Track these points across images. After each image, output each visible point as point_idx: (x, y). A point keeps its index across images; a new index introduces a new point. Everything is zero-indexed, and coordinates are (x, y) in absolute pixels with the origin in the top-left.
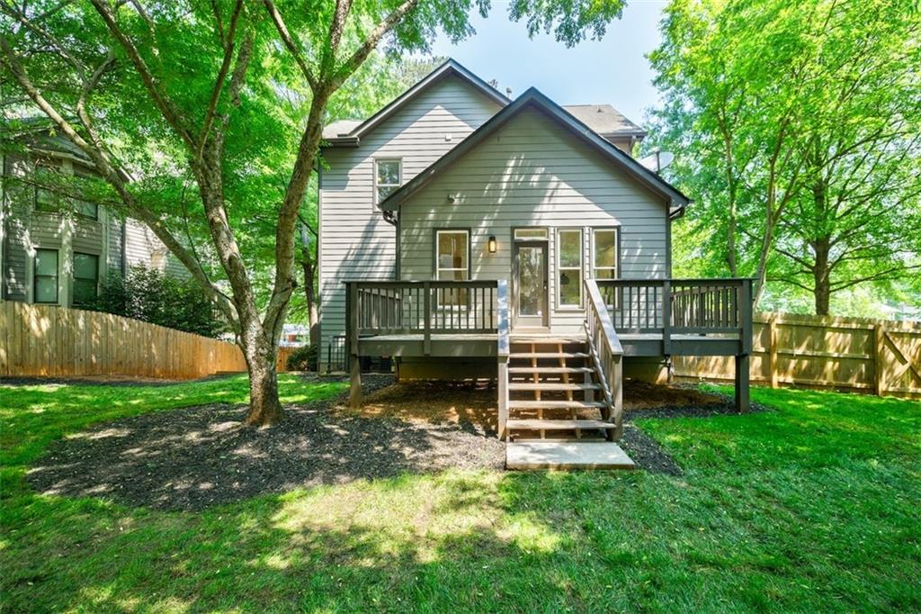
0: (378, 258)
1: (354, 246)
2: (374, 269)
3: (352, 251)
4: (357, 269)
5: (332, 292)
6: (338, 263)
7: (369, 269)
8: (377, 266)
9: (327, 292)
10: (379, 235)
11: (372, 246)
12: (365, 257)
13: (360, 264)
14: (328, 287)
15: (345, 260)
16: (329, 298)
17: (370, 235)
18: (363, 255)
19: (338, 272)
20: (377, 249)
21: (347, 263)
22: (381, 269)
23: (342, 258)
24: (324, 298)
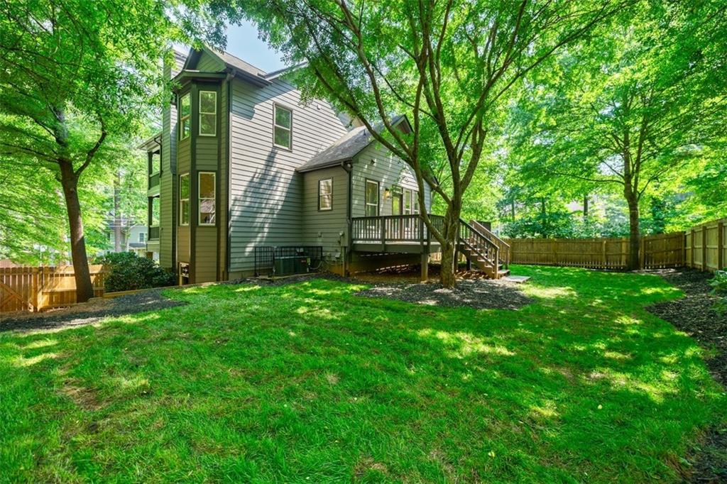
0: (276, 184)
1: (259, 171)
2: (274, 193)
3: (257, 175)
4: (261, 191)
5: (240, 209)
6: (246, 183)
7: (269, 192)
8: (275, 190)
9: (236, 208)
10: (277, 165)
11: (273, 173)
12: (266, 182)
13: (263, 186)
14: (237, 203)
15: (251, 182)
16: (238, 213)
17: (270, 164)
18: (266, 179)
19: (245, 191)
20: (275, 176)
21: (252, 184)
22: (278, 193)
23: (249, 179)
24: (234, 213)
